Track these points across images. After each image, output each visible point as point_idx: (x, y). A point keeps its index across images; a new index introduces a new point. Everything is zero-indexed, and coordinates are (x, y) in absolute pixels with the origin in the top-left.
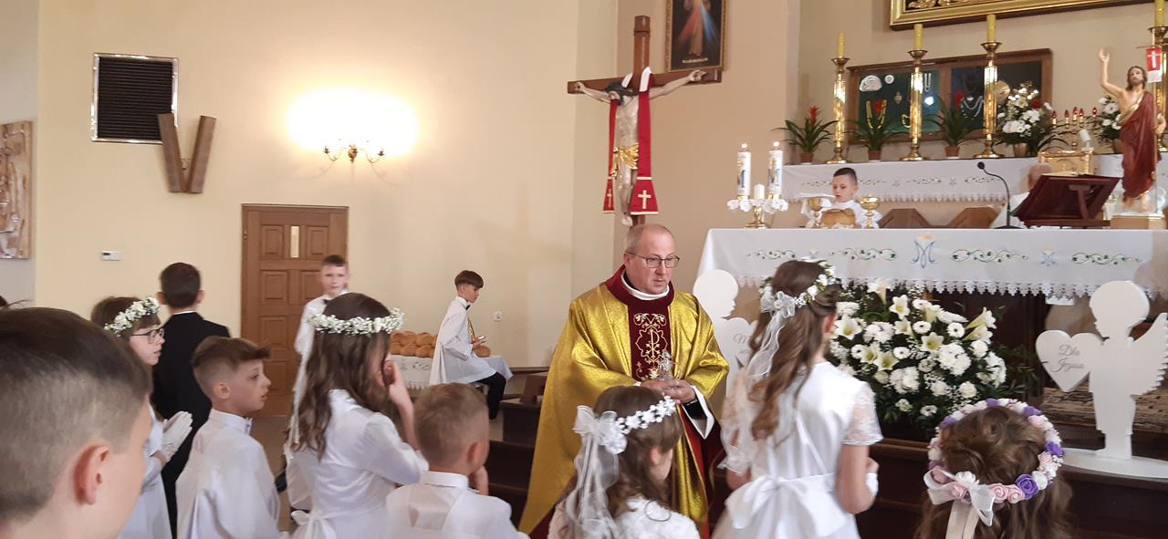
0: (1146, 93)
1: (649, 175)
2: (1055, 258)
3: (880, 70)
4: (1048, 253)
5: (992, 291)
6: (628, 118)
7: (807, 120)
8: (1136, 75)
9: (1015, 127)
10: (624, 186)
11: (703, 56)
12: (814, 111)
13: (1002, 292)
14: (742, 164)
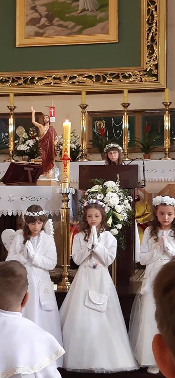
0: (50, 127)
2: (13, 198)
4: (11, 196)
8: (46, 119)
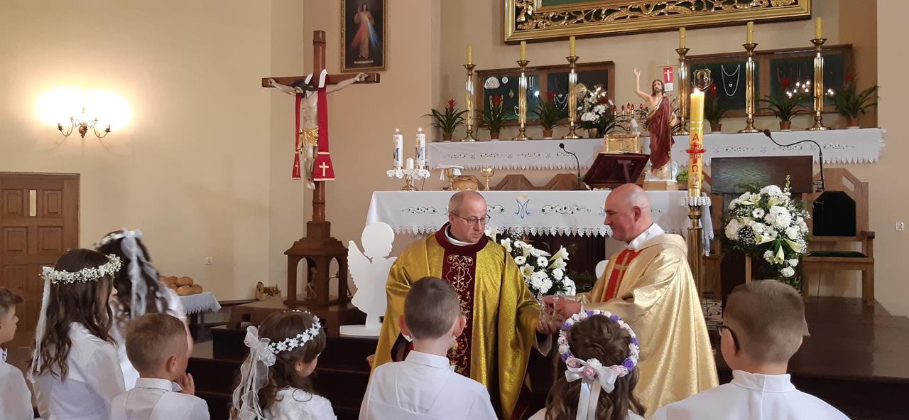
0: (664, 98)
1: (328, 151)
3: (498, 74)
5: (568, 234)
6: (310, 108)
7: (447, 110)
9: (589, 117)
10: (308, 159)
11: (369, 59)
12: (452, 103)
13: (574, 235)
14: (397, 143)
